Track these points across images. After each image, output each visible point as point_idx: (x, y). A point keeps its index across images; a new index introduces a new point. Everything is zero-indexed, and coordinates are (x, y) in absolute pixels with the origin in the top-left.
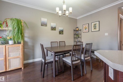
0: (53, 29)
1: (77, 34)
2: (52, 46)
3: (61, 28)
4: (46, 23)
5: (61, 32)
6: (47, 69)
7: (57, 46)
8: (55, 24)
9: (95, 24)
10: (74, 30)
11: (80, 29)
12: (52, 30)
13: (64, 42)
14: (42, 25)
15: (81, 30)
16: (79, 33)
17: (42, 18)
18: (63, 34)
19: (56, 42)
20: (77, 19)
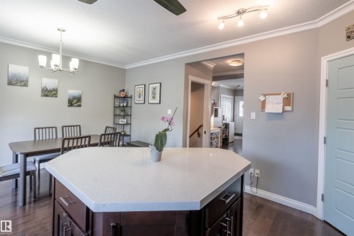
0: (49, 93)
1: (123, 106)
2: (37, 139)
3: (74, 92)
4: (24, 79)
5: (74, 102)
6: (14, 193)
7: (54, 137)
8: (56, 81)
9: (155, 89)
10: (115, 97)
11: (129, 96)
12: (46, 96)
13: (80, 126)
14: (10, 83)
15: (131, 97)
16: (127, 103)
17: (10, 65)
18: (80, 106)
19: (52, 128)
20: (125, 70)
